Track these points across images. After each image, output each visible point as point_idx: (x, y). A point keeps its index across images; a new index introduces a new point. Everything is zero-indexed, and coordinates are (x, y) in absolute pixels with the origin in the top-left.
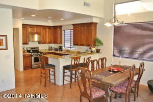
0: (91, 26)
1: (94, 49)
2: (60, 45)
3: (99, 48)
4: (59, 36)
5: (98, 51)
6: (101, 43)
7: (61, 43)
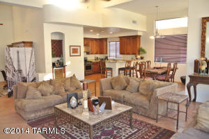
0: (135, 38)
1: (139, 57)
2: (106, 55)
3: (142, 55)
4: (105, 47)
5: (142, 58)
6: (144, 51)
7: (107, 53)
